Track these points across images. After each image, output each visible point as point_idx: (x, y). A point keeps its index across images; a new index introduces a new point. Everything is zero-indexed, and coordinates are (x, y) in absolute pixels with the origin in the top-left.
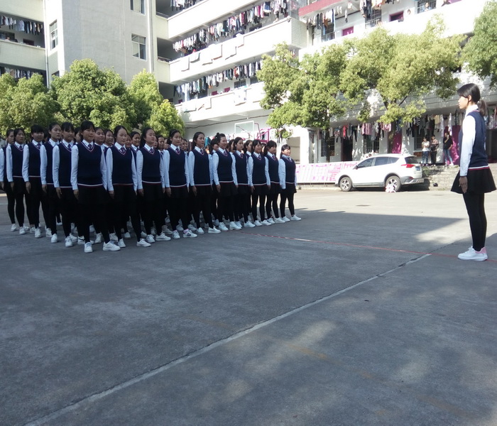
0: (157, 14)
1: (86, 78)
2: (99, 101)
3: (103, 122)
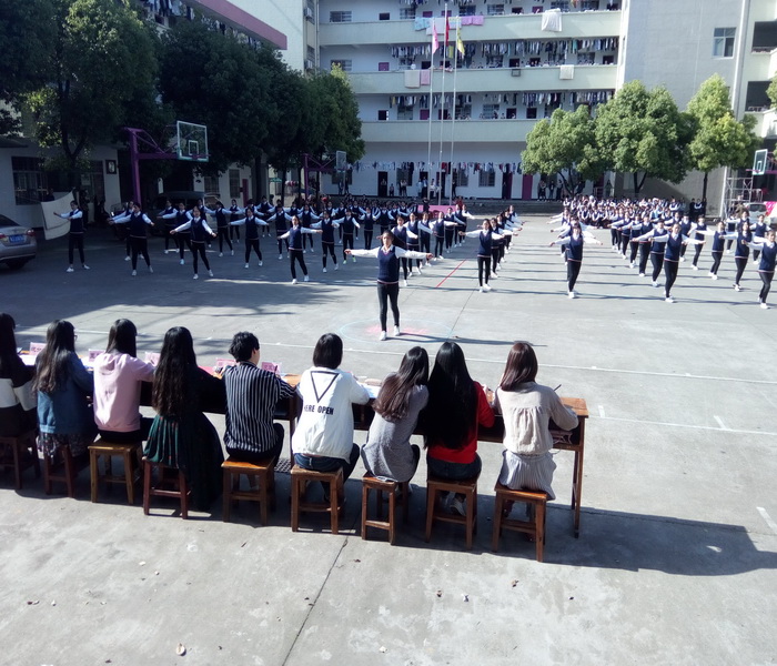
1: (627, 104)
2: (629, 129)
3: (630, 150)
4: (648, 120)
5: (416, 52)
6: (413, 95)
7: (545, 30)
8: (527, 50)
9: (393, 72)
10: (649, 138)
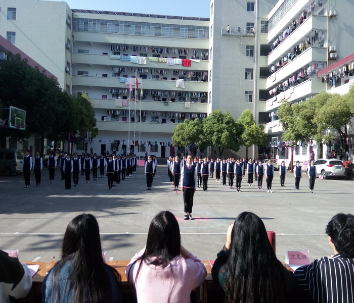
0: (260, 78)
1: (215, 118)
2: (217, 129)
3: (218, 137)
4: (224, 125)
5: (120, 91)
6: (119, 110)
7: (178, 87)
8: (170, 95)
9: (110, 99)
10: (226, 133)
